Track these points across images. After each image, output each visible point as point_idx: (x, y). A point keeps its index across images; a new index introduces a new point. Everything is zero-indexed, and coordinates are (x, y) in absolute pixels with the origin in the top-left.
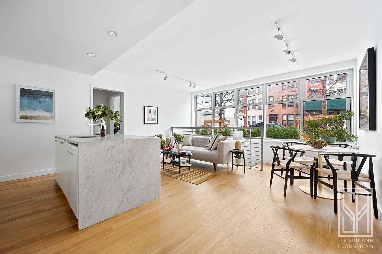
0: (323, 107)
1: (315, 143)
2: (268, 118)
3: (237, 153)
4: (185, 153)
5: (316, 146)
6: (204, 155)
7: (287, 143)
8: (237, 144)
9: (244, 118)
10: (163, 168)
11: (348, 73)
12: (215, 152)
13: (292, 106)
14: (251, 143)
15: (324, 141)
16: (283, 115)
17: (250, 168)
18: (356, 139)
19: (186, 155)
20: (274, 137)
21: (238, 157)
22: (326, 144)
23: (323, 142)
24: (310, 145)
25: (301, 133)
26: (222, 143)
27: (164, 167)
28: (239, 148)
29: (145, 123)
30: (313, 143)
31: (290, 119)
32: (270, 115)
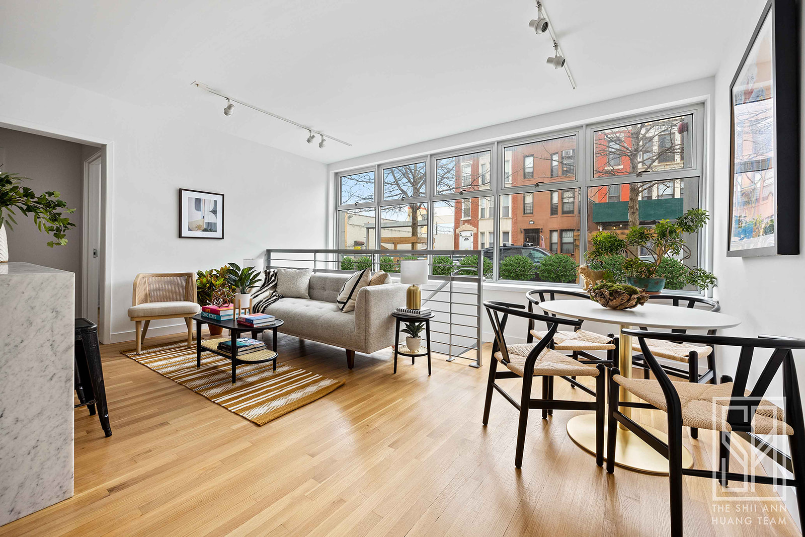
0: (632, 210)
1: (611, 294)
2: (521, 237)
3: (412, 320)
4: (253, 321)
5: (614, 303)
6: (322, 326)
7: (541, 293)
8: (412, 296)
9: (472, 237)
10: (199, 365)
11: (692, 114)
12: (351, 317)
13: (570, 213)
14: (451, 292)
15: (638, 289)
16: (551, 231)
17: (448, 358)
18: (712, 283)
19: (255, 326)
20: (518, 277)
21: (413, 332)
22: (643, 297)
23: (635, 292)
24: (598, 301)
25: (581, 266)
26: (367, 292)
27: (202, 361)
28: (416, 307)
29: (180, 236)
30: (607, 293)
31: (565, 240)
32: (527, 231)
